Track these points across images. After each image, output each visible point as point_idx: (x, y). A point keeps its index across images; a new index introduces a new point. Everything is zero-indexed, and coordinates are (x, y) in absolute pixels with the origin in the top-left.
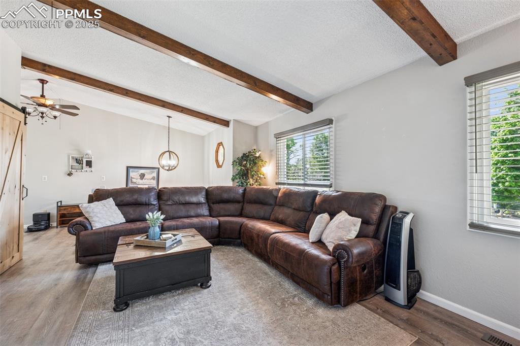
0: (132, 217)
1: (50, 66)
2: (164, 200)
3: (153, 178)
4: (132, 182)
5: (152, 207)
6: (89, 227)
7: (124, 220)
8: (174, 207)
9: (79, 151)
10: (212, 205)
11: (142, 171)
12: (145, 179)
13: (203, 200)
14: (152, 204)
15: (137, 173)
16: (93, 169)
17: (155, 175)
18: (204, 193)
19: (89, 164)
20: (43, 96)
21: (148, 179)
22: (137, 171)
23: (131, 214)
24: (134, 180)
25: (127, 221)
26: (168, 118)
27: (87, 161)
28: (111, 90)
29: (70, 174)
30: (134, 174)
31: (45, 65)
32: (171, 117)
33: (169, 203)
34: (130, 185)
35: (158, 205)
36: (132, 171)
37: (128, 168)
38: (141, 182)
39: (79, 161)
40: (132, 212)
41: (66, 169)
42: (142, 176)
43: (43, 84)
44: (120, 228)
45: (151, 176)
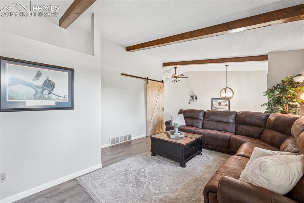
0: (189, 124)
1: (170, 63)
2: (206, 118)
3: (226, 105)
4: (214, 107)
5: (199, 120)
6: (171, 124)
7: (185, 124)
8: (210, 122)
9: (193, 93)
10: (238, 125)
11: (220, 101)
12: (221, 105)
13: (232, 121)
14: (199, 119)
15: (217, 102)
16: (197, 100)
17: (227, 103)
18: (234, 116)
19: (196, 98)
20: (176, 74)
21: (223, 106)
22: (217, 101)
23: (188, 122)
24: (215, 106)
25: (187, 125)
26: (226, 66)
27: (195, 97)
28: (188, 64)
29: (190, 103)
30: (216, 103)
31: (169, 63)
32: (228, 66)
33: (208, 120)
34: (214, 109)
35: (203, 120)
36: (214, 101)
37: (212, 99)
38: (219, 107)
39: (192, 97)
40: (189, 121)
41: (188, 101)
42: (220, 104)
43: (175, 69)
44: (183, 128)
45: (225, 104)
